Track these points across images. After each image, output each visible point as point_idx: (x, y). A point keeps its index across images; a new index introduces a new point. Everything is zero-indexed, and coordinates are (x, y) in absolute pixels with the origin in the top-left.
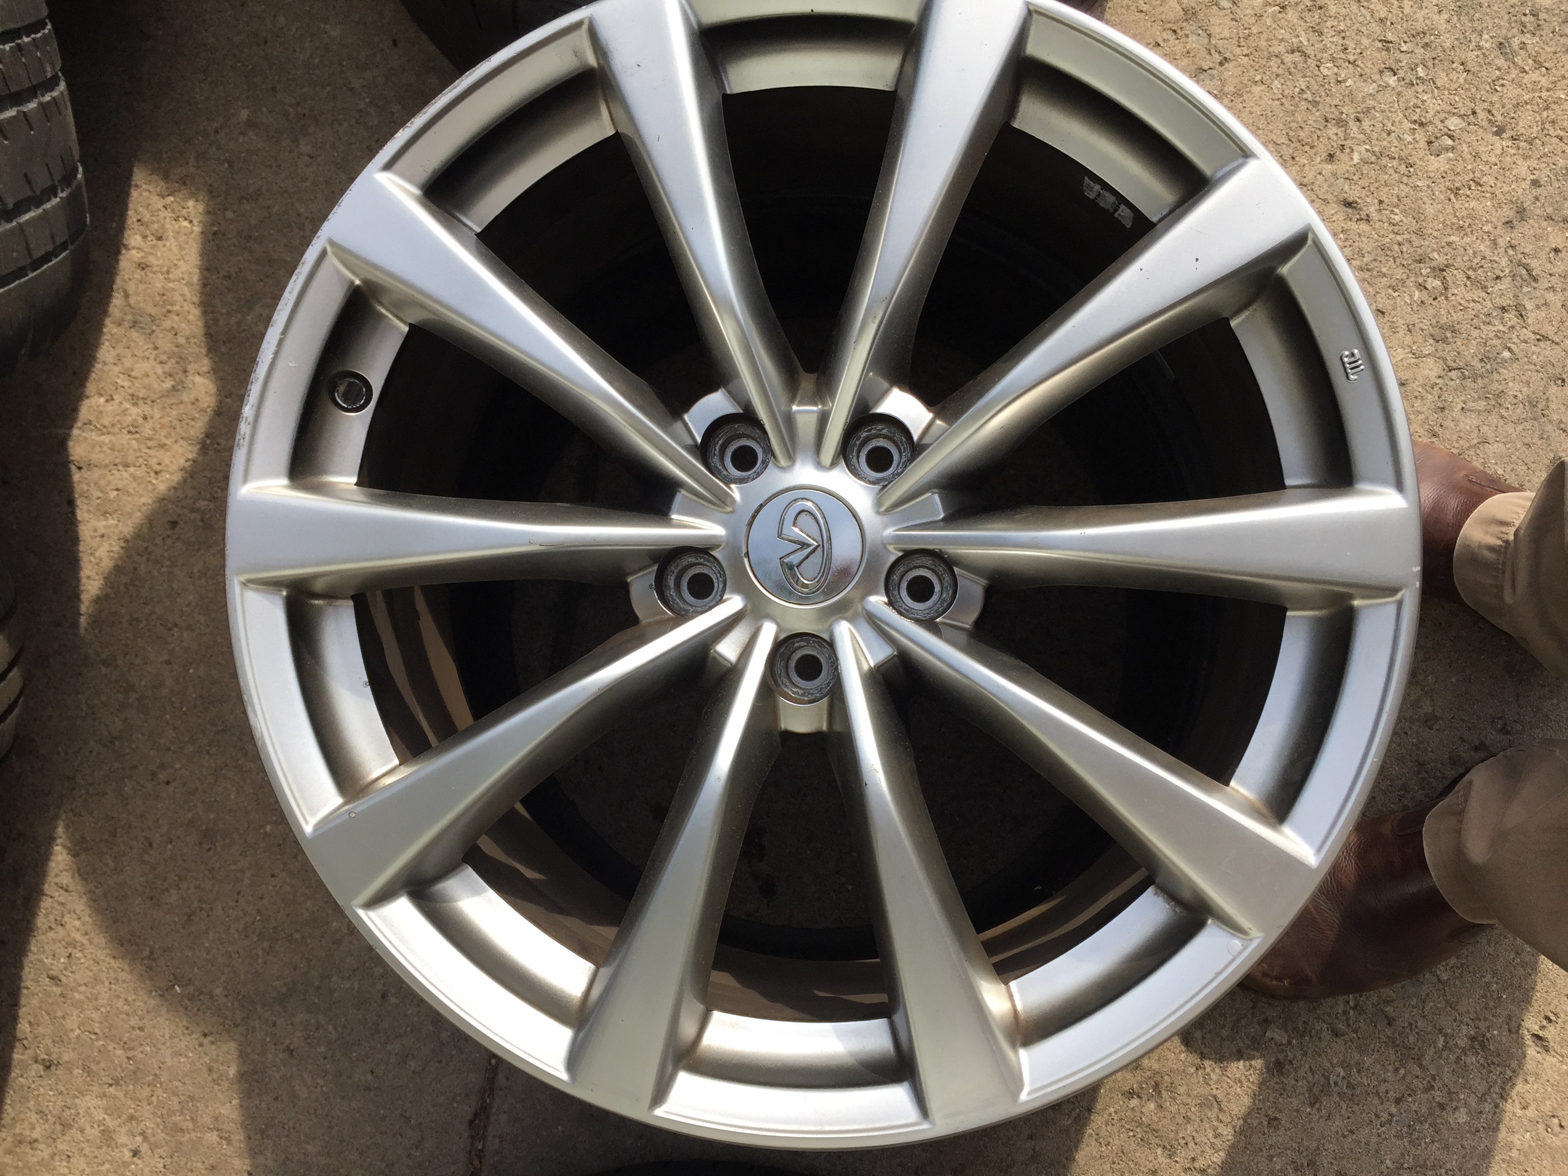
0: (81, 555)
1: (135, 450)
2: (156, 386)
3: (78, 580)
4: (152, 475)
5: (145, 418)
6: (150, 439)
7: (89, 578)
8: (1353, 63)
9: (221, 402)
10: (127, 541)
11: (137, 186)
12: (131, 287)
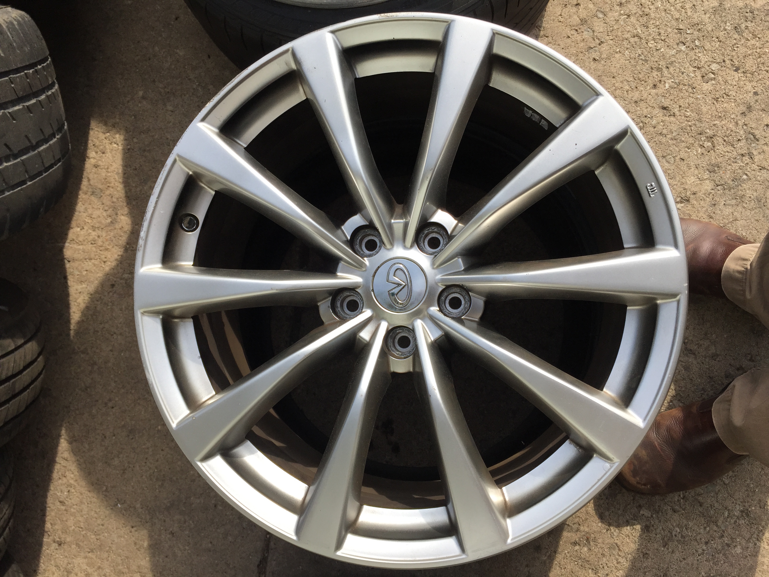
0: (70, 302)
1: (94, 252)
2: (103, 221)
3: (69, 314)
4: (102, 263)
5: (99, 237)
6: (101, 246)
7: (74, 312)
8: (664, 40)
9: (133, 227)
10: (91, 295)
11: (92, 129)
12: (91, 176)
